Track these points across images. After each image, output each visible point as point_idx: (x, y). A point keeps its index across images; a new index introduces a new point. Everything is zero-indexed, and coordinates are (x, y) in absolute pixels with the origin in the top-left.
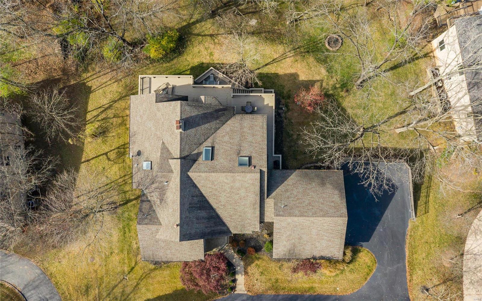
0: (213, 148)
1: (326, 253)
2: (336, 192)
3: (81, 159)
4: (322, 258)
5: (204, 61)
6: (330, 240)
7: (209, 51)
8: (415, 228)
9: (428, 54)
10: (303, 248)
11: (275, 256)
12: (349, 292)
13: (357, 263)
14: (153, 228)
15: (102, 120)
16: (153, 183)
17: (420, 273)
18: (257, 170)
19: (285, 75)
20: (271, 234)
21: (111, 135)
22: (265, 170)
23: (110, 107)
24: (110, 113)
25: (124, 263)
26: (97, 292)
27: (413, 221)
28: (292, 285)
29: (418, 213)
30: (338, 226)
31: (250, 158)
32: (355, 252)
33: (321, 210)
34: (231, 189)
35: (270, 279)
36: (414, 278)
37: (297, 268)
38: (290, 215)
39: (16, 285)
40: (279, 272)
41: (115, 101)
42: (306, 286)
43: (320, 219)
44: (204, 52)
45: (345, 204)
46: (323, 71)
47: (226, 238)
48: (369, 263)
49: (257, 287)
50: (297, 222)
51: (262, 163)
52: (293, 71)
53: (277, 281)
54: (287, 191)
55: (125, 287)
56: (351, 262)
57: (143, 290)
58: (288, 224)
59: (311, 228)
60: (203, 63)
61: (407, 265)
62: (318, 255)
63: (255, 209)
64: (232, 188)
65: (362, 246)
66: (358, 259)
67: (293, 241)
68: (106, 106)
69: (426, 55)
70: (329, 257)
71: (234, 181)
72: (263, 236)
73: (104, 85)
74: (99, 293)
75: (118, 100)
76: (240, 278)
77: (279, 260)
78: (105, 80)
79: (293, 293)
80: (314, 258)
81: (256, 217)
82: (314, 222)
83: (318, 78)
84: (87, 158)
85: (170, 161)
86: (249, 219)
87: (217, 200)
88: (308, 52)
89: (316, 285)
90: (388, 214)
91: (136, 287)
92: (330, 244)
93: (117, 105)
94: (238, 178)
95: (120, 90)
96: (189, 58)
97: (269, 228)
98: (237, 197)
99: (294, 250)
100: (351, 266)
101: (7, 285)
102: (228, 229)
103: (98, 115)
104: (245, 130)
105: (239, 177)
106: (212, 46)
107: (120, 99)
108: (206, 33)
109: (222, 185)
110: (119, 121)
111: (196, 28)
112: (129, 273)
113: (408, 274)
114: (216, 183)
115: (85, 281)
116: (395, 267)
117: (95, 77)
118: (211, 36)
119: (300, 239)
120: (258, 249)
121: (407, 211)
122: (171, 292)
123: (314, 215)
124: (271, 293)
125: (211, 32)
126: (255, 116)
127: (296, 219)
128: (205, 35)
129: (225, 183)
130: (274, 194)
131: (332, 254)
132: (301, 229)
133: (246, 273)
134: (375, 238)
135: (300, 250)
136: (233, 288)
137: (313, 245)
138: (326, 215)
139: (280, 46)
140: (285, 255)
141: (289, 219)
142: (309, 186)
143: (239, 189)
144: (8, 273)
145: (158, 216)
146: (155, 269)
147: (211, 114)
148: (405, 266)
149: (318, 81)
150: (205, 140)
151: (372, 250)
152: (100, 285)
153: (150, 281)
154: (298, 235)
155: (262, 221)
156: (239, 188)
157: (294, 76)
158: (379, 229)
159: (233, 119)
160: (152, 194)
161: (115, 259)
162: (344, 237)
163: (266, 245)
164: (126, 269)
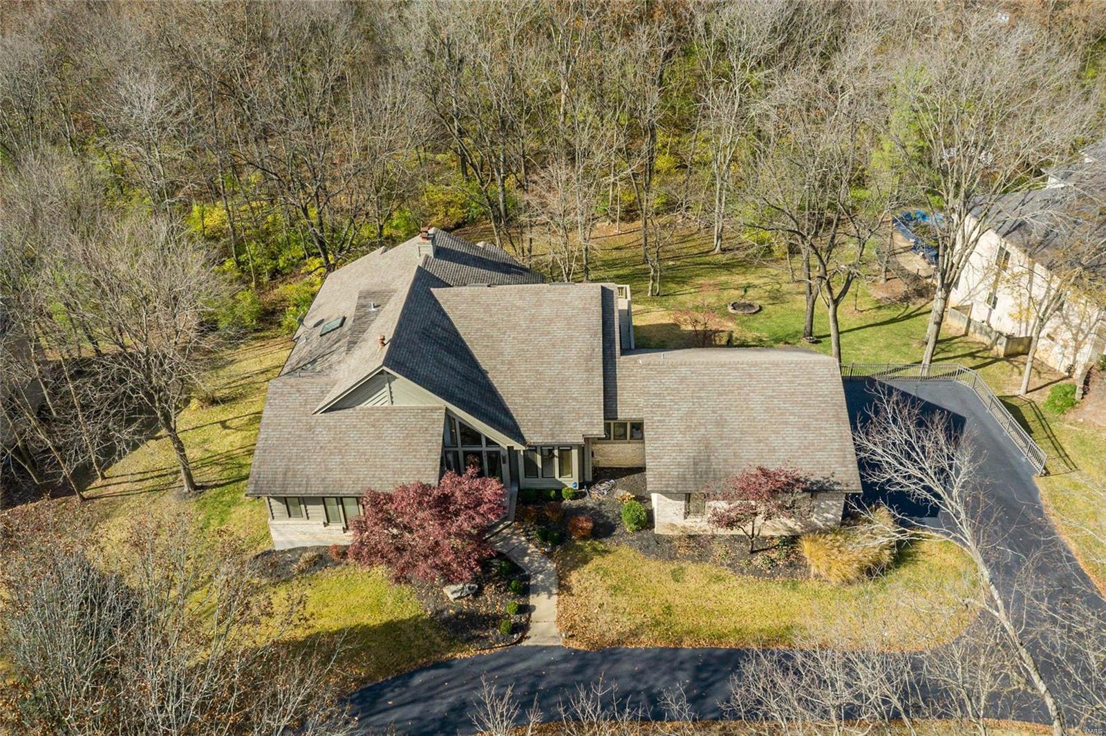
1: (808, 469)
6: (806, 427)
10: (735, 454)
30: (819, 382)
34: (531, 322)
35: (645, 606)
40: (675, 587)
49: (601, 625)
50: (704, 375)
53: (669, 610)
58: (682, 380)
59: (746, 390)
63: (589, 370)
64: (532, 319)
67: (703, 431)
70: (818, 482)
71: (538, 304)
76: (545, 607)
81: (593, 392)
82: (750, 376)
86: (575, 399)
87: (493, 349)
92: (811, 437)
94: (549, 296)
98: (544, 342)
99: (708, 459)
109: (510, 314)
114: (494, 310)
119: (720, 423)
120: (602, 531)
124: (650, 641)
127: (699, 365)
129: (518, 308)
131: (827, 474)
132: (720, 394)
133: (564, 588)
135: (725, 461)
136: (521, 629)
137: (760, 441)
140: (685, 479)
141: (683, 367)
154: (714, 412)
155: (609, 417)
156: (551, 321)
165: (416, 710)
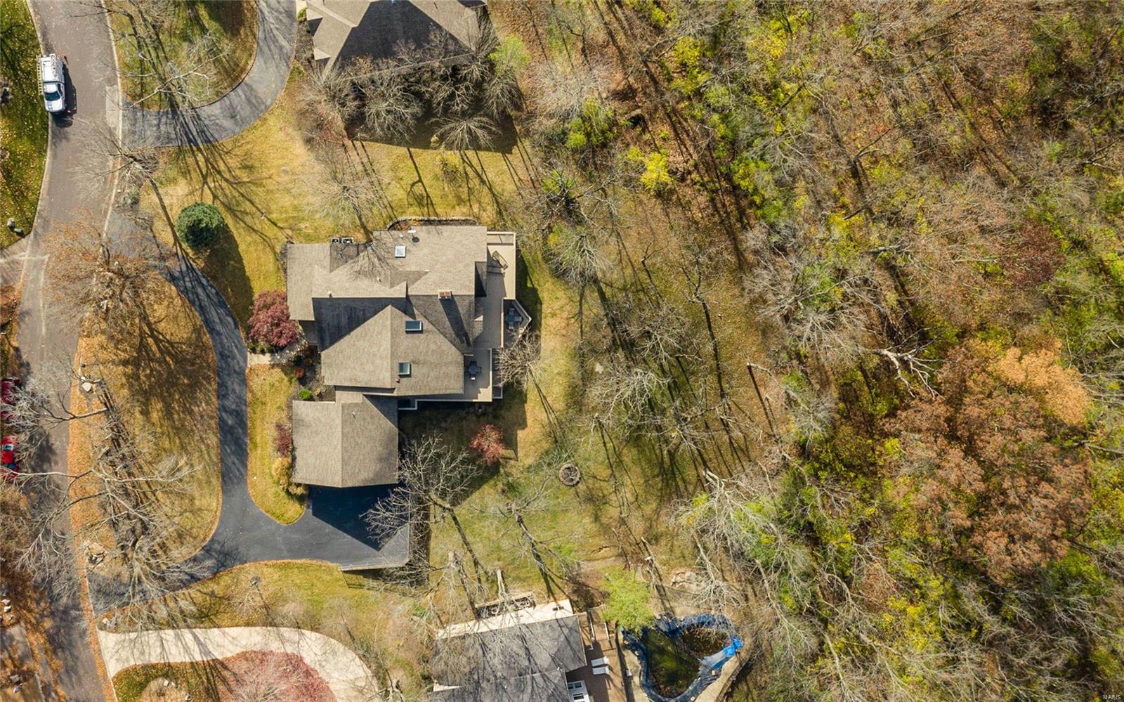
0: (421, 332)
1: (299, 463)
2: (371, 475)
3: (413, 147)
4: (294, 459)
5: (544, 306)
6: (315, 468)
7: (558, 312)
8: (329, 571)
9: (553, 594)
10: (305, 437)
11: (295, 403)
12: (251, 491)
13: (286, 501)
14: (327, 262)
15: (466, 173)
16: (379, 259)
17: (276, 576)
18: (395, 385)
19: (524, 412)
20: (321, 397)
21: (446, 185)
22: (395, 394)
23: (483, 182)
24: (475, 182)
25: (281, 213)
26: (245, 180)
27: (338, 568)
28: (258, 423)
29: (347, 575)
30: (332, 477)
31: (409, 376)
32: (300, 499)
33: (349, 458)
35: (265, 396)
36: (270, 570)
37: (282, 430)
38: (344, 422)
39: (251, 75)
40: (275, 407)
41: (490, 189)
42: (258, 440)
43: (340, 456)
44: (557, 305)
45: (357, 485)
46: (530, 461)
47: (315, 342)
48: (287, 516)
49: (256, 380)
50: (336, 428)
51: (403, 390)
52: (529, 421)
53: (264, 404)
54: (372, 417)
55: (252, 215)
56: (288, 492)
57: (249, 239)
58: (333, 419)
59: (329, 446)
60: (541, 304)
61: (286, 561)
62: (297, 453)
63: (350, 380)
64: (374, 355)
65: (308, 507)
66: (292, 502)
67: (314, 425)
68: (484, 177)
69: (550, 591)
70: (295, 466)
71: (381, 358)
72: (318, 386)
73: (512, 171)
74: (244, 183)
75: (492, 192)
76: (266, 359)
77: (290, 407)
78: (519, 173)
79: (249, 424)
80: (294, 449)
81: (341, 381)
82: (336, 448)
83: (520, 454)
84: (414, 155)
85: (404, 284)
86: (338, 373)
87: (360, 337)
88: (556, 441)
89: (259, 451)
90: (346, 540)
91: (252, 229)
92: (311, 467)
93: (486, 190)
94: (385, 362)
95: (505, 194)
96: (549, 285)
97: (327, 395)
98: (364, 360)
99: (303, 425)
100: (283, 494)
101: (250, 63)
102: (327, 348)
103: (471, 166)
104: (444, 369)
105: (386, 364)
106: (565, 315)
107: (494, 195)
108: (585, 306)
109: (377, 344)
110: (465, 196)
111: (593, 292)
112: (269, 220)
113: (274, 562)
114: (379, 336)
115: (257, 164)
116: (283, 547)
117: (525, 157)
118: (581, 313)
119: (316, 433)
120: (303, 381)
121: (351, 562)
122: (248, 274)
123: (345, 450)
124: (249, 396)
125: (586, 312)
126: (462, 380)
127: (339, 428)
128: (581, 305)
129: (380, 348)
130: (368, 402)
131: (298, 470)
132: (327, 434)
133: (273, 366)
134: (318, 522)
135: (303, 432)
136: (254, 351)
137: (309, 447)
138: (345, 463)
139: (563, 405)
140: (297, 415)
141: (338, 421)
142: (377, 444)
143: (373, 363)
144: (265, 63)
145: (341, 268)
146: (275, 253)
147: (462, 328)
148: (283, 558)
149: (516, 454)
150: (431, 322)
151: (303, 519)
152: (254, 184)
153: (260, 247)
154: (321, 431)
155: (337, 388)
157: (523, 425)
158: (329, 528)
159: (458, 353)
160: (367, 259)
161: (286, 201)
162: (319, 484)
163: (306, 390)
164: (274, 216)
165: (217, 320)
